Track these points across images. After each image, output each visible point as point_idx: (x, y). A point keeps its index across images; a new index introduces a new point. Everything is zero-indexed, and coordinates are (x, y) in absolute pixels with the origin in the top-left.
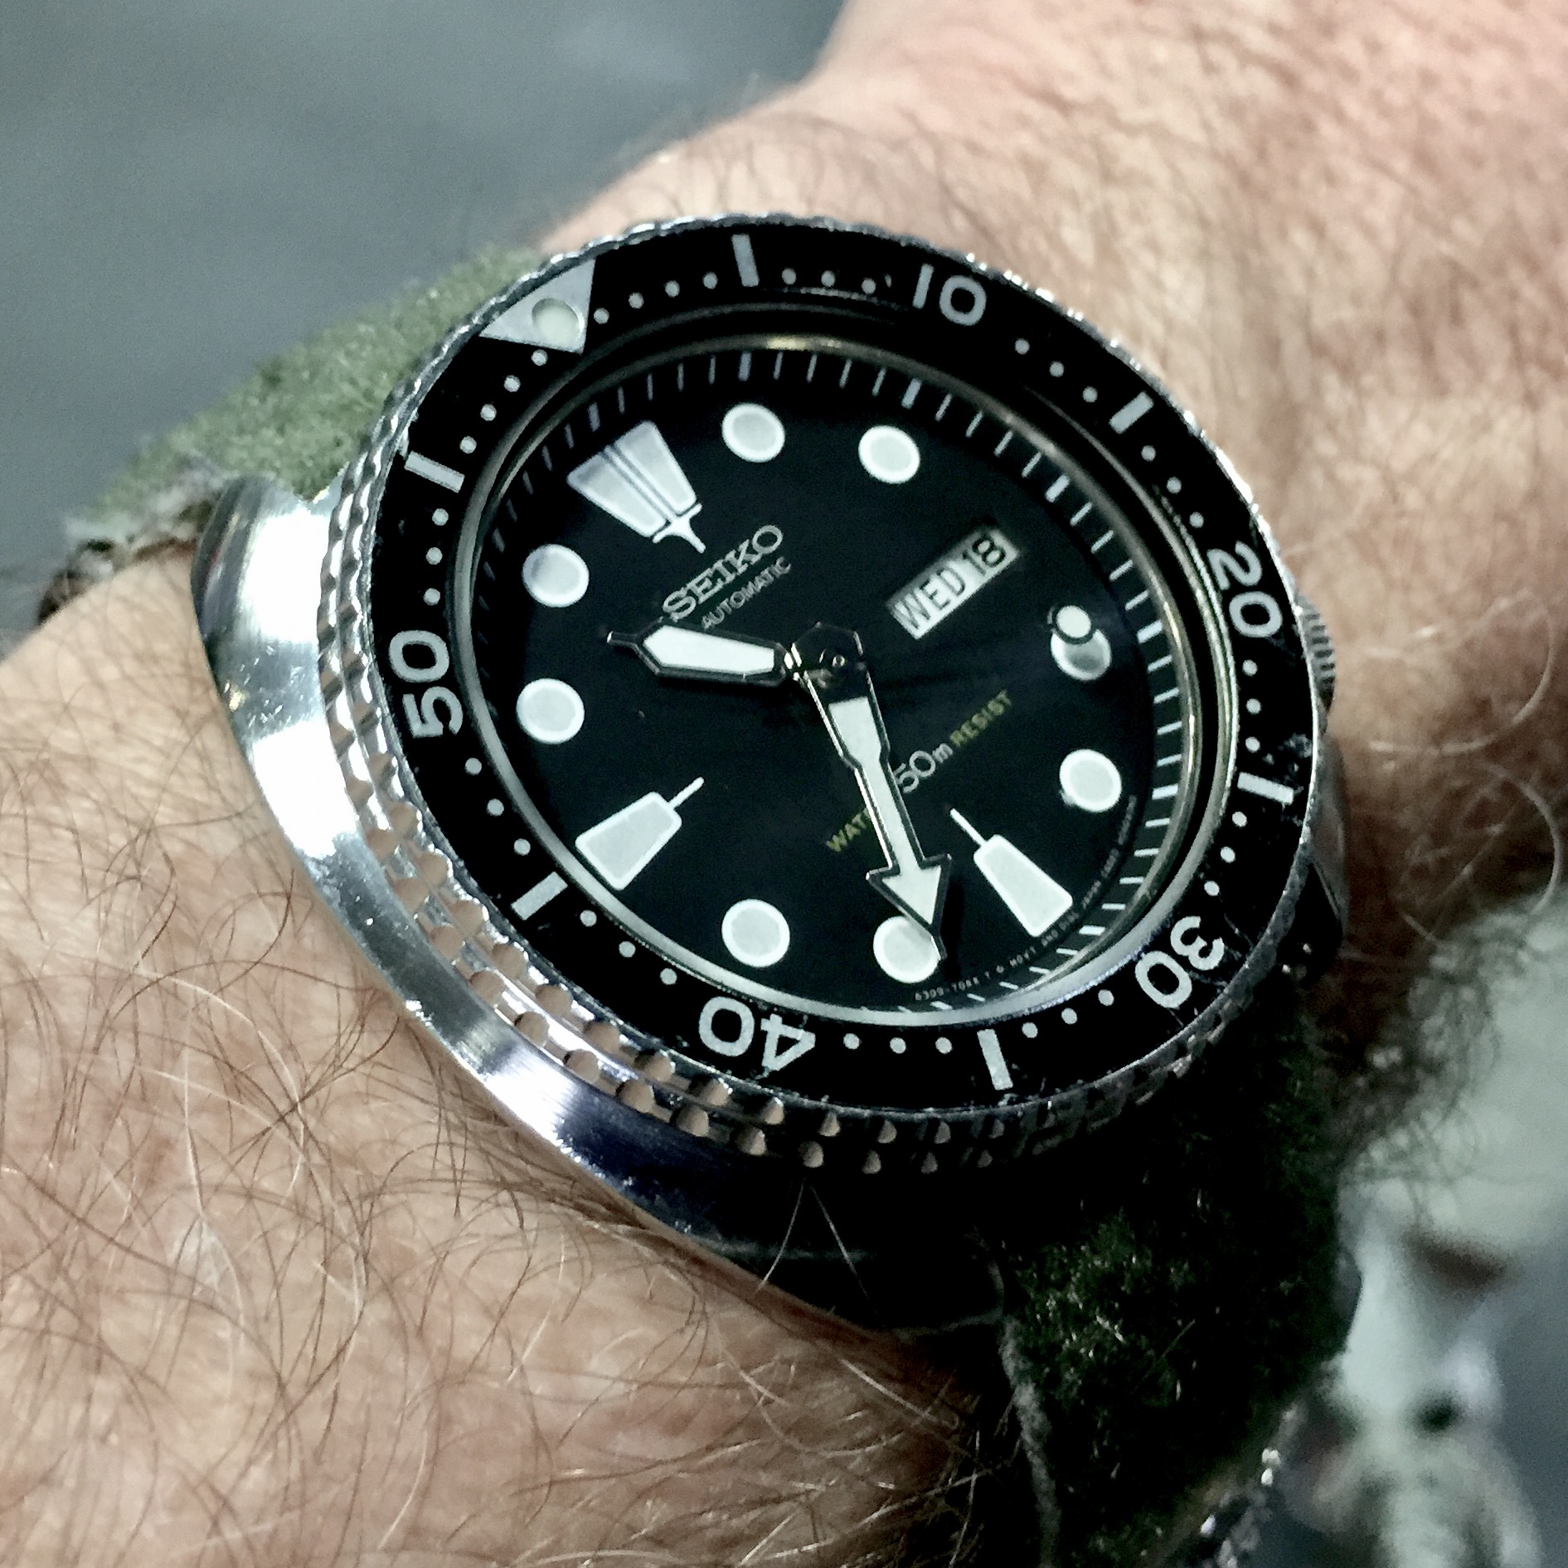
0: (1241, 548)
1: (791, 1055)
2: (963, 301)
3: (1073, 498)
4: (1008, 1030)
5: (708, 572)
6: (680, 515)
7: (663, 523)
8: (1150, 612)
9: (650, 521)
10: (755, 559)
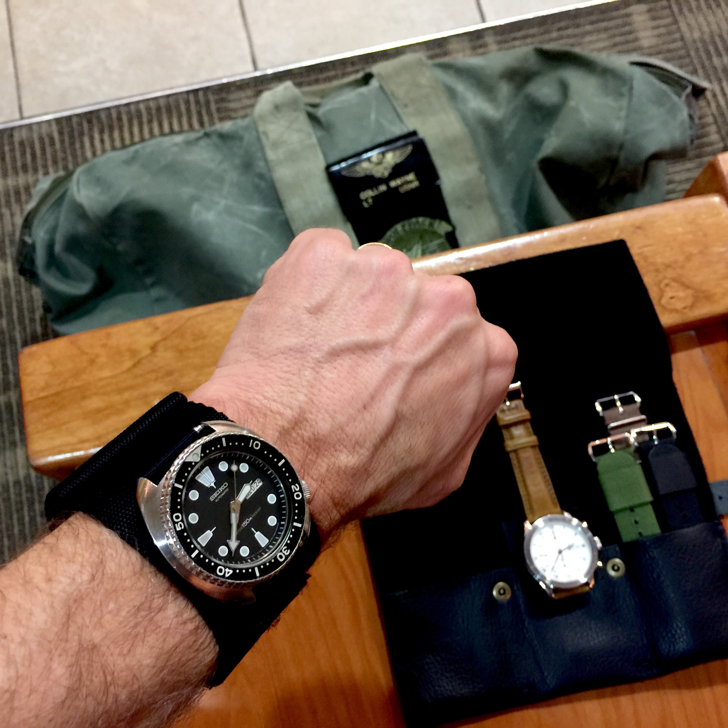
0: (297, 485)
1: (229, 574)
2: (257, 445)
3: (271, 474)
4: (259, 567)
5: (216, 492)
6: (212, 482)
7: (209, 484)
8: (282, 493)
9: (207, 484)
10: (223, 489)
